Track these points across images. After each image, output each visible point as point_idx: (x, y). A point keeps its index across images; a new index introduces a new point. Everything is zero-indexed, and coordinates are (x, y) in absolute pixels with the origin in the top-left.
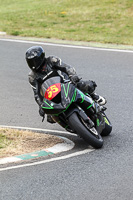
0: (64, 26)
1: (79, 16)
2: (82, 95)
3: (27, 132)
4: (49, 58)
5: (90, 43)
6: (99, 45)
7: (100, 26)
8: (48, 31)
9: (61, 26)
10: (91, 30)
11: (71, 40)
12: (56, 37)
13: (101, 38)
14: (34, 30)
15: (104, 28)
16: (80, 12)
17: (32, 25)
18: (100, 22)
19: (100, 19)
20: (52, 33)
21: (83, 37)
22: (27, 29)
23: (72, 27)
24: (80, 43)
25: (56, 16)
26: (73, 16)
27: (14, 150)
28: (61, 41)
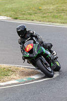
0: (41, 15)
1: (48, 9)
2: (44, 50)
3: (21, 68)
4: (29, 31)
5: (54, 23)
6: (58, 24)
7: (59, 15)
8: (33, 17)
9: (39, 14)
10: (54, 17)
11: (44, 21)
12: (36, 20)
13: (59, 21)
14: (25, 16)
15: (60, 16)
16: (48, 8)
17: (24, 14)
18: (58, 13)
19: (59, 11)
20: (35, 18)
21: (50, 20)
22: (22, 16)
23: (45, 15)
24: (48, 23)
25: (36, 10)
26: (45, 10)
27: (15, 77)
28: (39, 22)
